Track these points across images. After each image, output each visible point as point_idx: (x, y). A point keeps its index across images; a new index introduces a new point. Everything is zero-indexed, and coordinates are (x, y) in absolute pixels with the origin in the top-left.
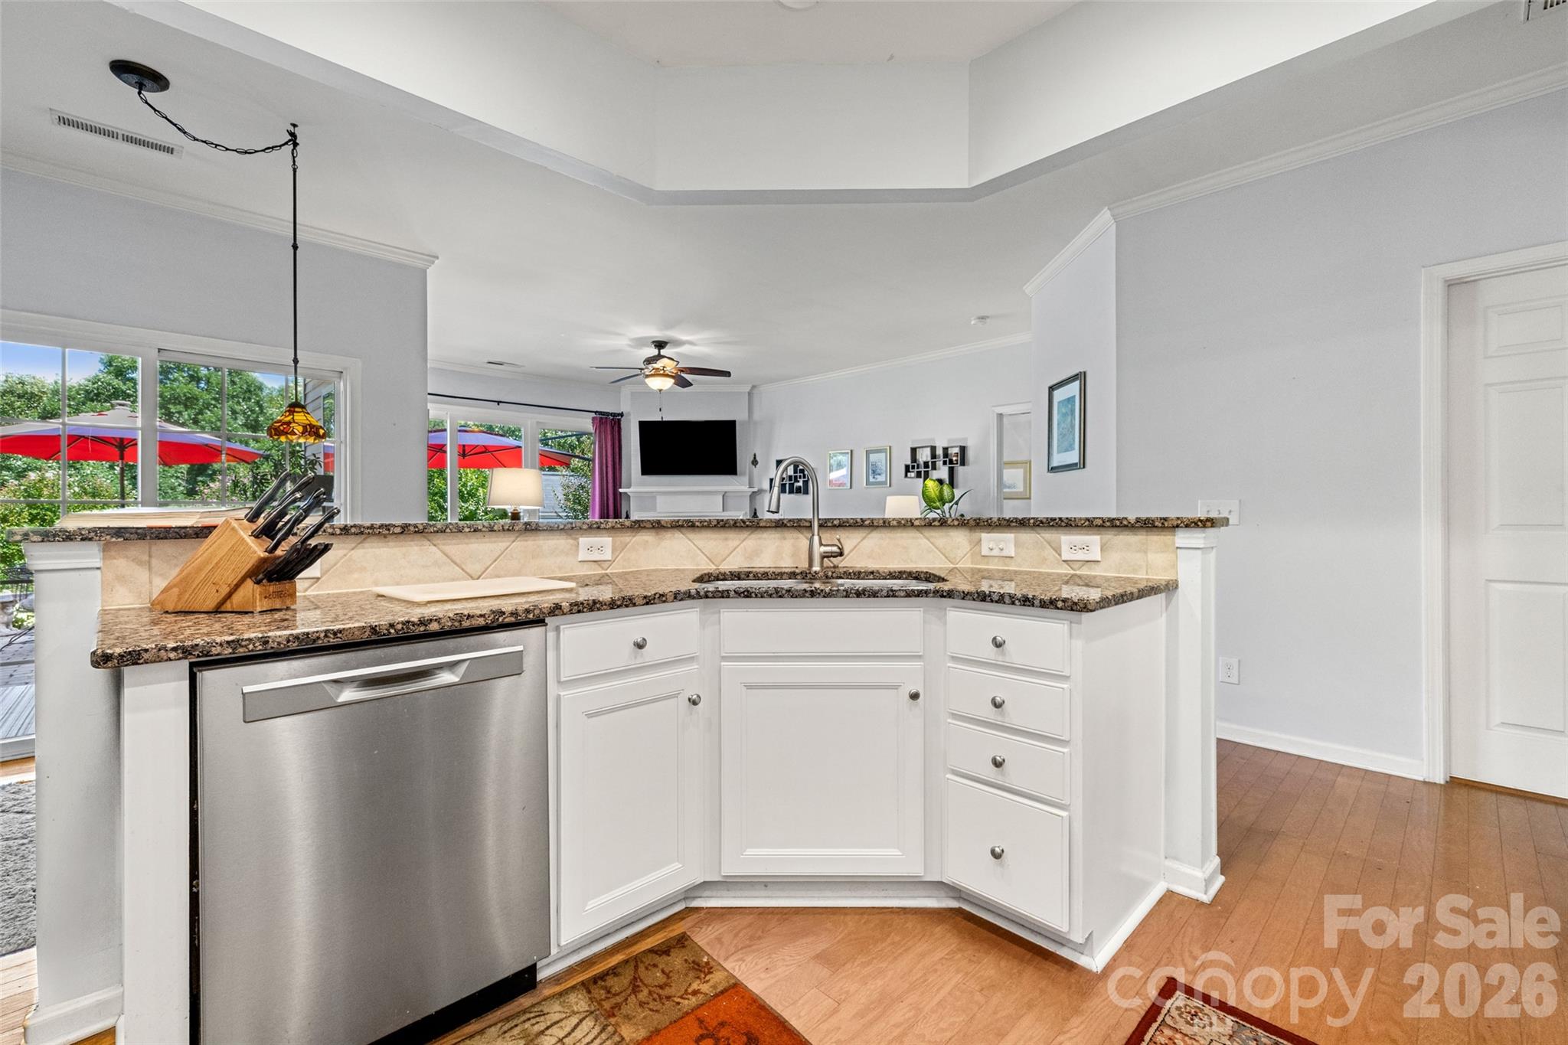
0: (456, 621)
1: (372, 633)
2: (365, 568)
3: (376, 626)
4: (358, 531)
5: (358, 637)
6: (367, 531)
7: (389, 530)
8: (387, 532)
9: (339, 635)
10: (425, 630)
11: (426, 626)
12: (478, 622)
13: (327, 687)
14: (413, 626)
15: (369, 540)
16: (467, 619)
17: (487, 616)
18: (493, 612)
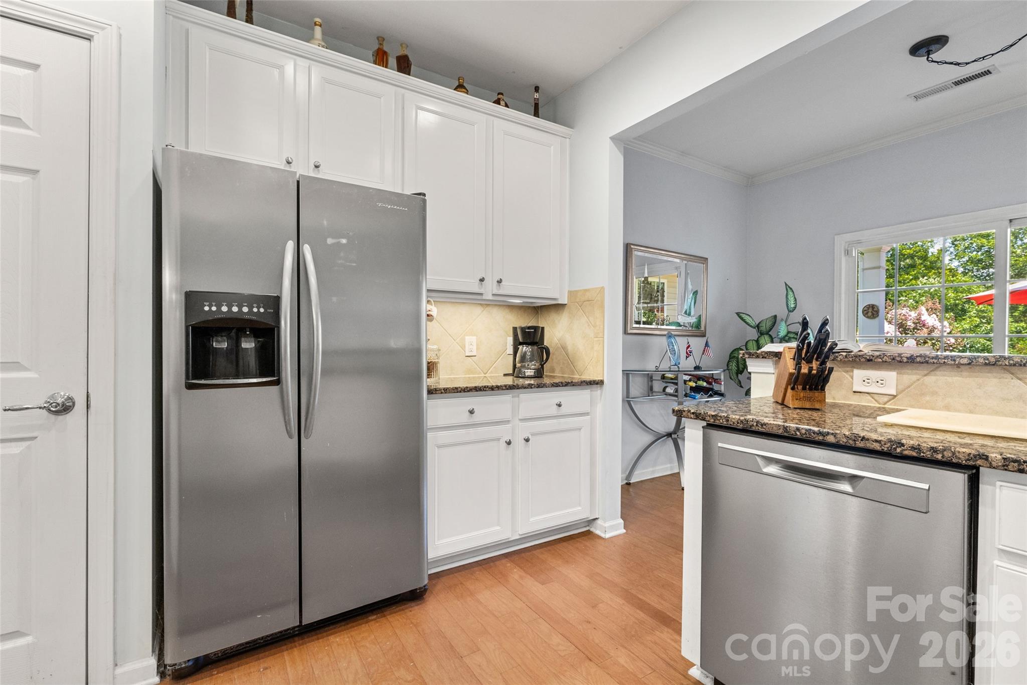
0: (850, 439)
1: (785, 431)
2: (937, 393)
3: (787, 426)
4: (922, 360)
5: (775, 431)
6: (932, 361)
7: (955, 360)
8: (953, 362)
9: (764, 427)
10: (823, 440)
11: (824, 436)
12: (873, 446)
13: (758, 459)
14: (814, 433)
15: (941, 368)
16: (862, 440)
17: (883, 443)
18: (890, 441)
